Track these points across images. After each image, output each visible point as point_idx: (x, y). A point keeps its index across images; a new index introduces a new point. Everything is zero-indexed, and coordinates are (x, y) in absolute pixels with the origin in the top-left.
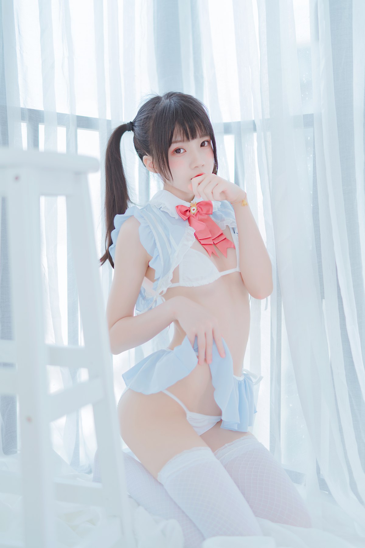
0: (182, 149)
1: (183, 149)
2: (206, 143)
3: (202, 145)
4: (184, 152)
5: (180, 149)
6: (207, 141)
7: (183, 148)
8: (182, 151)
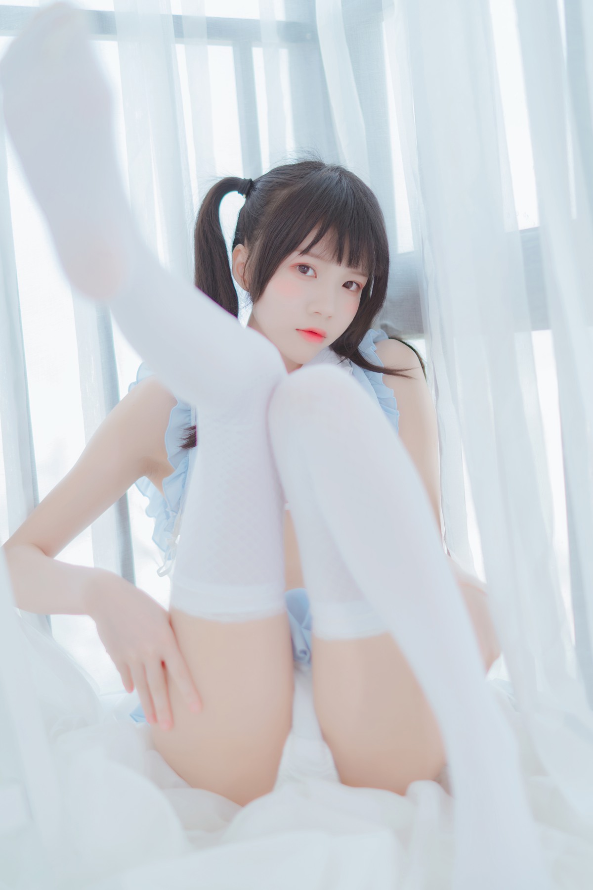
0: (312, 269)
1: (314, 270)
2: (354, 287)
3: (347, 285)
4: (313, 277)
5: (308, 268)
6: (358, 285)
7: (314, 268)
8: (310, 272)
